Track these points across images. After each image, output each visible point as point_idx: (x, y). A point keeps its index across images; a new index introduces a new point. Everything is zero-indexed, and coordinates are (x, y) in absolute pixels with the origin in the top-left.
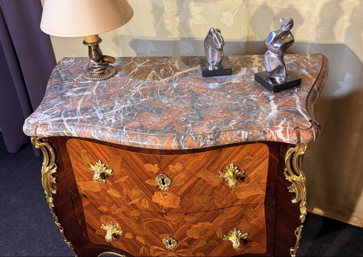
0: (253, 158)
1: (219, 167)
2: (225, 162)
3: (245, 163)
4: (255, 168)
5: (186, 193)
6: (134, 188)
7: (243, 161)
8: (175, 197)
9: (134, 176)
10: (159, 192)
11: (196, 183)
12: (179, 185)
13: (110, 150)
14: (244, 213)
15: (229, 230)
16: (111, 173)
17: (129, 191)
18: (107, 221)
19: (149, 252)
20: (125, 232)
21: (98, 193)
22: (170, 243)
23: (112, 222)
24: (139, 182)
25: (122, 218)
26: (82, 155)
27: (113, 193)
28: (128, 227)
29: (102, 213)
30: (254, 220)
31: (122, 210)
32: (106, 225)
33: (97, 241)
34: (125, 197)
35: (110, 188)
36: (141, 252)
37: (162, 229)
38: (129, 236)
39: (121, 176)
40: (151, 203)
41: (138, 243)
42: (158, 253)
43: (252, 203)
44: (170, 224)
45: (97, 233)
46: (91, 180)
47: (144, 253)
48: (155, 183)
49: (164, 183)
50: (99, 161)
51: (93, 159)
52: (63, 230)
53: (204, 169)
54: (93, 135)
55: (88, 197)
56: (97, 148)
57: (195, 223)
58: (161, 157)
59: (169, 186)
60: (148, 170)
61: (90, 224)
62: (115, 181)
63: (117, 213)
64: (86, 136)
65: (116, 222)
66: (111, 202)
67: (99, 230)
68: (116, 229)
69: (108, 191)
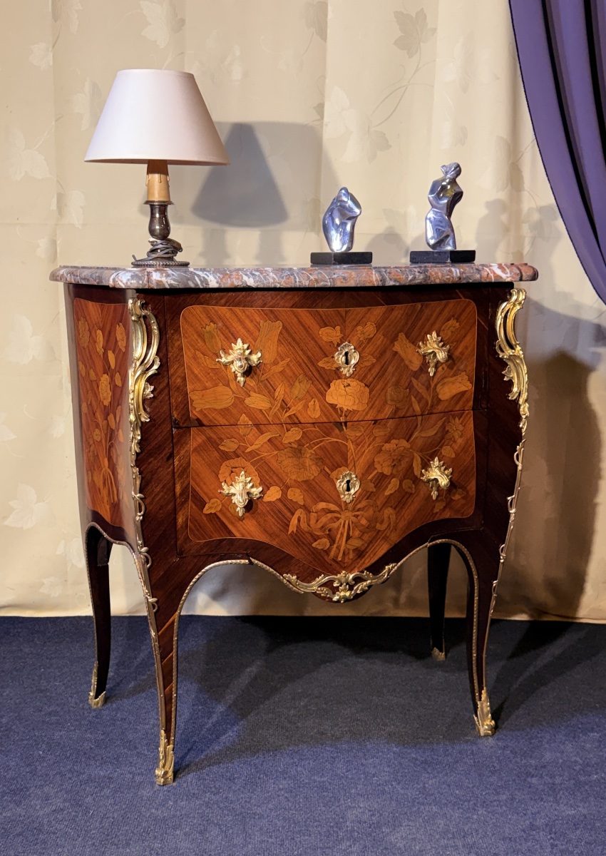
0: (458, 323)
2: (425, 328)
3: (449, 332)
6: (297, 381)
7: (447, 328)
8: (361, 389)
9: (300, 357)
10: (338, 381)
11: (391, 361)
12: (370, 364)
13: (261, 314)
14: (447, 429)
15: (429, 461)
16: (259, 359)
17: (288, 388)
18: (233, 472)
19: (309, 520)
20: (266, 487)
21: (227, 409)
22: (348, 486)
23: (243, 473)
24: (307, 366)
25: (266, 454)
26: (207, 336)
27: (257, 402)
28: (274, 473)
29: (226, 456)
30: (460, 441)
31: (267, 436)
32: (229, 484)
33: (203, 535)
34: (279, 405)
35: (252, 393)
36: (292, 528)
37: (338, 458)
38: (274, 494)
39: (275, 363)
40: (324, 406)
41: (289, 506)
42: (324, 520)
43: (457, 408)
44: (351, 446)
45: (207, 510)
46: (216, 385)
47: (297, 527)
48: (333, 364)
49: (347, 362)
50: (239, 341)
51: (226, 340)
52: (142, 513)
53: (402, 336)
54: (245, 278)
55: (204, 426)
56: (237, 316)
57: (388, 441)
58: (346, 312)
59: (355, 366)
60: (325, 338)
61: (198, 489)
62: (263, 376)
63: (257, 447)
64: (233, 282)
65: (252, 469)
66: (250, 423)
67: (212, 501)
68: (251, 484)
69: (248, 401)
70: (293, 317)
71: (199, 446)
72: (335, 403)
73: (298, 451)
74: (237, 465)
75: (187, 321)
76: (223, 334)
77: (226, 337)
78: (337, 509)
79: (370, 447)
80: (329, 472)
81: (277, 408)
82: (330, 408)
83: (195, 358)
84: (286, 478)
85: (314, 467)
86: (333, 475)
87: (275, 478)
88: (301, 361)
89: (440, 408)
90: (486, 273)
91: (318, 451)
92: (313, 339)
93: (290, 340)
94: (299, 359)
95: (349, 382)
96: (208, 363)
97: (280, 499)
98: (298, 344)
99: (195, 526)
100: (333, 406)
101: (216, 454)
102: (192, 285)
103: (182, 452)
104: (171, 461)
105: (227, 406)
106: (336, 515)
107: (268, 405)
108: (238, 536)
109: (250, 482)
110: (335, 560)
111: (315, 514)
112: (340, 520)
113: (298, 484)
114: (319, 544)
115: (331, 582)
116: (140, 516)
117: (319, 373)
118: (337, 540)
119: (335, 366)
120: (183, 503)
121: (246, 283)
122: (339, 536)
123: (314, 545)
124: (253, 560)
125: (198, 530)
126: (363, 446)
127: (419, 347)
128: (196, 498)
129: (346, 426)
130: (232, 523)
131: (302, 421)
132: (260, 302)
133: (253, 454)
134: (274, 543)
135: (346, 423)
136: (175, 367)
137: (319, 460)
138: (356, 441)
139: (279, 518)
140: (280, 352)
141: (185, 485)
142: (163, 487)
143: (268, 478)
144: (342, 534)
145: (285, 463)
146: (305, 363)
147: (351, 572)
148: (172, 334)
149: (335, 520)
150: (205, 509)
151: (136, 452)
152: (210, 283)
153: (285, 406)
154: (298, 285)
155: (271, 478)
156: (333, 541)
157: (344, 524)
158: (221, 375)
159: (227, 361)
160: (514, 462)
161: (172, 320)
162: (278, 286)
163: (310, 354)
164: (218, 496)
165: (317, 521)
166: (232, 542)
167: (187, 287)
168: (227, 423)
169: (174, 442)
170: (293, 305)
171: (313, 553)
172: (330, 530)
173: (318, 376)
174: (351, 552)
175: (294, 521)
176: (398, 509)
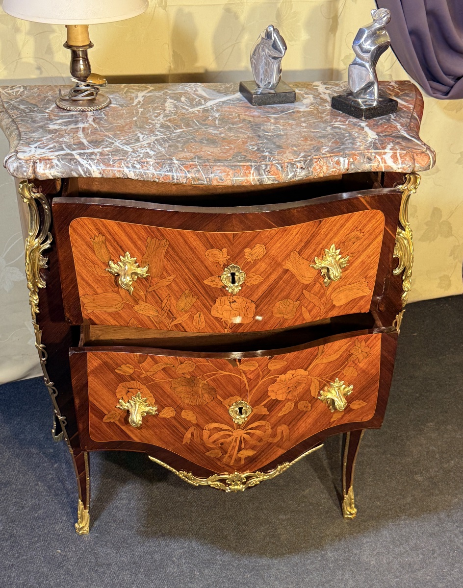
0: (362, 234)
1: (315, 250)
2: (324, 243)
3: (351, 243)
4: (363, 251)
5: (265, 296)
6: (183, 295)
7: (349, 239)
8: (247, 304)
9: (186, 275)
10: (224, 298)
11: (281, 279)
12: (257, 283)
13: (148, 232)
14: (352, 351)
16: (147, 272)
19: (202, 435)
20: (162, 407)
24: (193, 283)
26: (96, 246)
32: (126, 401)
33: (103, 437)
34: (166, 315)
36: (186, 440)
38: (169, 413)
39: (162, 277)
40: (209, 319)
41: (183, 424)
42: (216, 436)
45: (106, 420)
47: (191, 440)
48: (219, 283)
50: (128, 254)
53: (295, 254)
56: (125, 231)
58: (234, 235)
60: (211, 260)
62: (151, 288)
67: (111, 413)
68: (147, 403)
72: (220, 316)
77: (115, 250)
78: (230, 428)
82: (214, 321)
88: (187, 278)
92: (200, 259)
93: (176, 258)
95: (236, 299)
97: (174, 418)
98: (184, 263)
100: (218, 320)
106: (228, 433)
107: (156, 313)
108: (136, 440)
109: (145, 401)
111: (208, 432)
112: (231, 438)
113: (191, 407)
117: (206, 290)
119: (221, 284)
123: (207, 454)
127: (315, 262)
128: (95, 410)
130: (131, 431)
139: (174, 431)
140: (167, 267)
141: (82, 400)
146: (191, 280)
149: (227, 437)
150: (104, 418)
153: (171, 316)
156: (225, 452)
157: (236, 440)
163: (196, 273)
164: (115, 410)
165: (210, 437)
166: (131, 444)
173: (203, 292)
175: (188, 436)
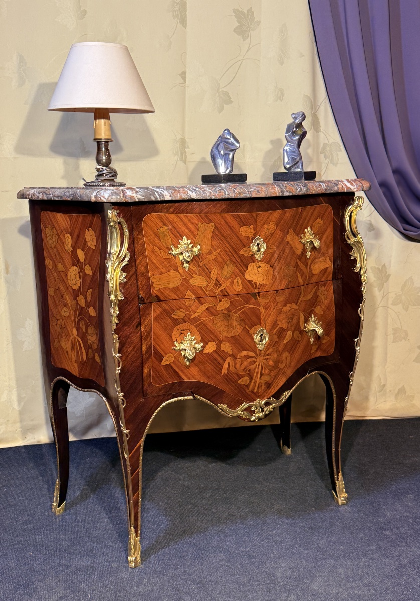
1: (301, 229)
6: (225, 265)
8: (268, 269)
10: (253, 264)
12: (272, 251)
13: (199, 218)
14: (318, 294)
15: (308, 317)
16: (199, 251)
17: (219, 271)
18: (182, 333)
19: (235, 364)
20: (206, 343)
21: (177, 288)
22: (261, 339)
23: (189, 333)
24: (232, 254)
25: (205, 319)
26: (161, 236)
27: (198, 281)
28: (211, 332)
29: (177, 322)
30: (326, 302)
31: (206, 306)
32: (180, 342)
33: (161, 380)
34: (214, 283)
35: (194, 276)
36: (224, 371)
37: (254, 319)
38: (211, 347)
39: (210, 253)
40: (244, 282)
41: (222, 355)
42: (245, 363)
43: (323, 280)
44: (262, 310)
45: (164, 362)
46: (169, 271)
47: (228, 370)
48: (249, 252)
49: (259, 251)
50: (185, 238)
51: (175, 238)
52: (120, 367)
53: (291, 231)
54: (190, 193)
55: (162, 301)
56: (182, 221)
57: (285, 305)
58: (257, 215)
59: (264, 253)
60: (243, 234)
61: (158, 347)
62: (202, 263)
63: (198, 314)
64: (181, 196)
65: (195, 330)
66: (194, 297)
67: (168, 355)
68: (195, 341)
69: (191, 281)
70: (221, 220)
71: (158, 315)
72: (252, 280)
73: (227, 315)
74: (185, 328)
75: (147, 225)
76: (172, 233)
77: (175, 236)
78: (254, 355)
79: (275, 310)
80: (249, 329)
81: (212, 286)
82: (248, 283)
83: (153, 252)
84: (219, 335)
85: (238, 326)
86: (251, 331)
87: (212, 336)
88: (228, 251)
89: (314, 280)
90: (341, 186)
91: (241, 315)
92: (236, 235)
93: (220, 236)
94: (226, 249)
95: (260, 264)
96: (163, 255)
97: (215, 351)
99: (156, 374)
100: (250, 282)
101: (170, 320)
102: (153, 199)
103: (147, 321)
104: (139, 328)
105: (177, 285)
106: (253, 359)
107: (206, 284)
108: (186, 379)
109: (194, 340)
110: (252, 392)
111: (239, 360)
112: (256, 363)
113: (227, 339)
114: (242, 381)
115: (250, 407)
116: (118, 370)
117: (240, 259)
118: (254, 377)
119: (251, 253)
120: (148, 358)
121: (191, 196)
122: (255, 374)
123: (239, 382)
124: (196, 396)
125: (158, 377)
126: (270, 309)
127: (301, 238)
128: (156, 354)
129: (259, 295)
130: (182, 371)
131: (230, 294)
132: (198, 210)
133: (196, 319)
134: (211, 383)
135: (258, 293)
136: (140, 259)
137: (242, 321)
138: (265, 306)
139: (215, 364)
140: (213, 245)
141: (148, 346)
142: (134, 348)
143: (207, 336)
144: (257, 373)
145: (218, 324)
146: (231, 252)
147: (262, 399)
148: (138, 235)
149: (253, 362)
150: (163, 361)
151: (116, 323)
152: (165, 197)
153: (217, 284)
154: (227, 197)
155: (208, 335)
156: (251, 378)
157: (259, 365)
158: (172, 264)
159: (176, 253)
160: (358, 314)
161: (137, 225)
162: (213, 198)
163: (234, 246)
164: (172, 351)
165: (241, 364)
166: (181, 384)
167: (150, 200)
168: (177, 298)
169: (141, 314)
170: (222, 211)
171: (238, 387)
172: (249, 370)
173: (239, 261)
174: (263, 384)
175: (225, 366)
176: (291, 353)
